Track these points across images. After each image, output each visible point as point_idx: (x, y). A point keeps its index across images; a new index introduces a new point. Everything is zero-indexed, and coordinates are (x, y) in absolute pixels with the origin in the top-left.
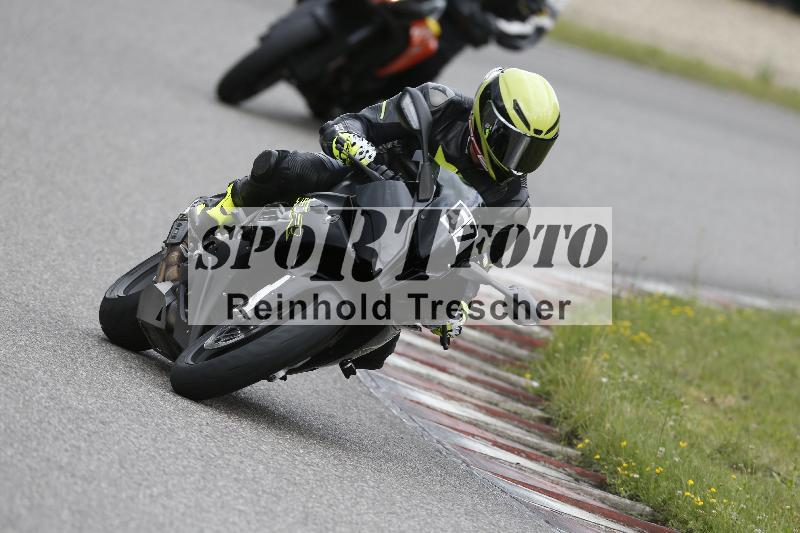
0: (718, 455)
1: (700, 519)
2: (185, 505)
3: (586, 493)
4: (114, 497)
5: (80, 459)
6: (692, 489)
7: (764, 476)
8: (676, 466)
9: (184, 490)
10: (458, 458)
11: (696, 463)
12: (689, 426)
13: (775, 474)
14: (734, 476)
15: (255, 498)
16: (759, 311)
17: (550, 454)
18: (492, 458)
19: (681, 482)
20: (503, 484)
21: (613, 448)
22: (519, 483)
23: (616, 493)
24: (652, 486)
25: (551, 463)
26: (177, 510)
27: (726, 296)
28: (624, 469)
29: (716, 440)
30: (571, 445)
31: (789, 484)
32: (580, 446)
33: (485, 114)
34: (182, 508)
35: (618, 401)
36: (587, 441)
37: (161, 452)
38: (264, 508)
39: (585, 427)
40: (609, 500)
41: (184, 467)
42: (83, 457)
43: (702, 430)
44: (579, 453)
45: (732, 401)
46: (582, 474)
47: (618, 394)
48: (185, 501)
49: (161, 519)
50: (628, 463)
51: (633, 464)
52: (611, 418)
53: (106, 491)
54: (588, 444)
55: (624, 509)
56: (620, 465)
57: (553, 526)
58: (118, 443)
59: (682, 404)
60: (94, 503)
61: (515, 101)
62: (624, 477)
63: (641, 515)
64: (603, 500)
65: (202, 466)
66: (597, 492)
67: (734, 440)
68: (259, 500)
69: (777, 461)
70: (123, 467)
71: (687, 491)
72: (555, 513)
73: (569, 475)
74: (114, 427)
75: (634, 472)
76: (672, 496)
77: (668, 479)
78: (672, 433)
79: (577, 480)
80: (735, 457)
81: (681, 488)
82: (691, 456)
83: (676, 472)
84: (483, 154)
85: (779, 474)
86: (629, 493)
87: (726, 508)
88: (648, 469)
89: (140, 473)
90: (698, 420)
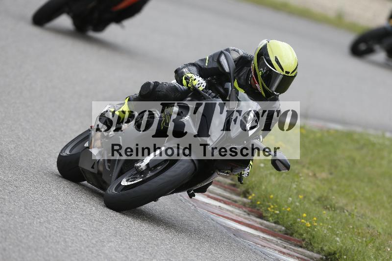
0: (318, 202)
1: (309, 233)
2: (57, 227)
3: (253, 220)
4: (22, 223)
5: (5, 204)
6: (305, 218)
7: (340, 212)
8: (297, 207)
9: (56, 219)
10: (190, 203)
11: (307, 206)
12: (303, 187)
13: (345, 211)
14: (324, 212)
15: (91, 223)
16: (337, 131)
17: (236, 201)
18: (207, 203)
19: (300, 215)
20: (213, 216)
21: (266, 198)
22: (220, 215)
23: (268, 221)
24: (286, 217)
25: (236, 206)
26: (53, 229)
27: (321, 124)
28: (272, 209)
29: (317, 195)
30: (245, 197)
31: (352, 216)
32: (250, 197)
33: (260, 63)
34: (55, 228)
35: (269, 175)
36: (253, 195)
37: (45, 201)
38: (96, 228)
39: (253, 188)
40: (264, 224)
41: (56, 208)
42: (6, 204)
43: (310, 190)
44: (250, 201)
45: (324, 175)
46: (251, 211)
47: (268, 172)
48: (56, 225)
49: (45, 233)
50: (274, 206)
51: (276, 206)
52: (265, 184)
53: (17, 220)
54: (254, 197)
55: (272, 228)
56: (270, 207)
57: (237, 237)
58: (24, 197)
59: (301, 177)
60: (12, 226)
61: (276, 57)
62: (272, 213)
63: (280, 231)
64: (261, 224)
65: (65, 208)
66: (259, 220)
67: (325, 194)
68: (93, 225)
69: (347, 205)
70: (26, 208)
71: (303, 219)
72: (238, 230)
73: (245, 212)
74: (22, 189)
75: (277, 210)
76: (295, 222)
77: (293, 214)
78: (295, 191)
79: (249, 214)
80: (326, 203)
81: (300, 219)
82: (305, 202)
83: (297, 210)
84: (259, 83)
85: (347, 211)
86: (274, 220)
87: (322, 228)
88: (283, 209)
89: (35, 211)
90: (308, 185)
